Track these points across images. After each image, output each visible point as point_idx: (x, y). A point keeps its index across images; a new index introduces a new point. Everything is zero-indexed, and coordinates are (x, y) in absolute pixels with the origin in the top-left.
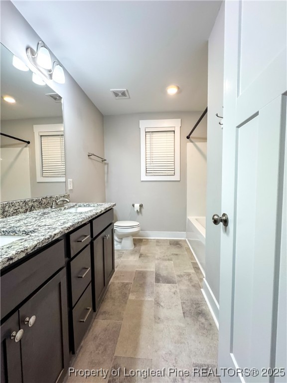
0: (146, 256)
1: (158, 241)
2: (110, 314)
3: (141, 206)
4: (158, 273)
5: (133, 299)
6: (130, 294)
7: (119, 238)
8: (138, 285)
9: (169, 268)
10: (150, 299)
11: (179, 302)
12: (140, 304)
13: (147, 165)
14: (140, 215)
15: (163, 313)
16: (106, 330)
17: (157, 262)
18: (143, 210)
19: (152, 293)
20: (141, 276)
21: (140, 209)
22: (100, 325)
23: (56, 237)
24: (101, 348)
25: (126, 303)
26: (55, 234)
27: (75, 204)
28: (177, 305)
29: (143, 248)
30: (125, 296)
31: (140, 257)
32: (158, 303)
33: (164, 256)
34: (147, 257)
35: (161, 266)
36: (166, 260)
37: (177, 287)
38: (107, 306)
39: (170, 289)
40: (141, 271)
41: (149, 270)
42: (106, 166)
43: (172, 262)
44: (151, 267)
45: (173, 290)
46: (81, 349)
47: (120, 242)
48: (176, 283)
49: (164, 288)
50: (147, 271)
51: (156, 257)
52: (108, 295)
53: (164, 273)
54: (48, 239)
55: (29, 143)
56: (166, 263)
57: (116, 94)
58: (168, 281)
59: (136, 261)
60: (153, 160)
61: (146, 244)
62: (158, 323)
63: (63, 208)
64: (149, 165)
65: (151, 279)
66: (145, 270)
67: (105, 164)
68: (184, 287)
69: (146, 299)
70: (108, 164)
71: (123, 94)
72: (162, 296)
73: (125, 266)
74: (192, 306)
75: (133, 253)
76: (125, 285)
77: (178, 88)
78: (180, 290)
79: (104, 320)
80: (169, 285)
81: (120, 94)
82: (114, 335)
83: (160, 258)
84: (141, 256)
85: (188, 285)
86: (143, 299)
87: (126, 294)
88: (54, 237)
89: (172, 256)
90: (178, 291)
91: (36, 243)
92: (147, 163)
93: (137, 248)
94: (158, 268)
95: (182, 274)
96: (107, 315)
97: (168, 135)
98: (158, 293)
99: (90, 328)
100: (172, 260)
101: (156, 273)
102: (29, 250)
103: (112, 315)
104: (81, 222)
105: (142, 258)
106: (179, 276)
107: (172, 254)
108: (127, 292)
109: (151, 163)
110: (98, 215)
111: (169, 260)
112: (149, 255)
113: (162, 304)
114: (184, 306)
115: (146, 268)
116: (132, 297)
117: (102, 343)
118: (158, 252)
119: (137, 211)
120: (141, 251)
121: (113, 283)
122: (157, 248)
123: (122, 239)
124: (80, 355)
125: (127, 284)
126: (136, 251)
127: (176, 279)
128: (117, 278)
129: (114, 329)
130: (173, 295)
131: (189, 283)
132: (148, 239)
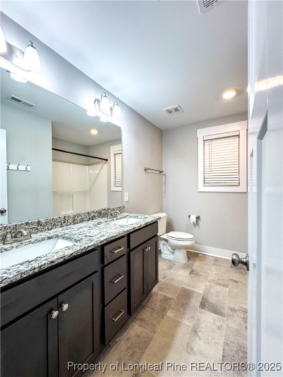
0: (197, 274)
1: (217, 260)
2: (146, 322)
3: (198, 218)
4: (205, 297)
5: (171, 316)
6: (169, 311)
7: (172, 249)
8: (180, 304)
9: (221, 295)
10: (188, 323)
11: (222, 341)
12: (176, 324)
13: (205, 175)
14: (197, 227)
15: (199, 345)
16: (138, 336)
17: (208, 284)
18: (200, 223)
19: (193, 317)
20: (186, 295)
21: (197, 222)
22: (135, 329)
23: (90, 248)
24: (130, 351)
25: (163, 318)
26: (89, 246)
27: (127, 214)
28: (217, 343)
29: (197, 264)
30: (164, 310)
31: (190, 273)
32: (195, 332)
33: (219, 279)
34: (199, 275)
35: (212, 291)
36: (220, 284)
37: (224, 321)
38: (145, 314)
39: (215, 320)
40: (187, 289)
41: (196, 290)
42: (164, 177)
43: (228, 289)
44: (200, 289)
45: (218, 324)
46: (115, 344)
47: (174, 253)
48: (224, 317)
49: (208, 318)
50: (194, 292)
51: (209, 278)
52: (149, 304)
53: (213, 299)
54: (83, 249)
55: (107, 160)
56: (219, 288)
57: (170, 112)
58: (216, 310)
59: (185, 277)
60: (212, 170)
61: (201, 260)
62: (189, 353)
63: (115, 219)
64: (208, 175)
65: (195, 302)
66: (192, 289)
67: (163, 175)
68: (233, 325)
69: (184, 322)
70: (166, 175)
71: (176, 110)
72: (202, 325)
73: (173, 279)
74: (237, 352)
75: (185, 267)
76: (166, 300)
77: (237, 91)
78: (228, 326)
79: (139, 326)
80: (216, 315)
81: (173, 111)
82: (143, 344)
83: (213, 281)
84: (192, 272)
85: (241, 325)
86: (180, 321)
87: (166, 308)
88: (87, 248)
89: (230, 282)
90: (225, 327)
91: (72, 252)
92: (205, 173)
93: (190, 262)
94: (207, 291)
95: (237, 308)
96: (143, 323)
97: (230, 140)
98: (199, 320)
99: (127, 329)
100: (227, 287)
101: (203, 297)
102: (66, 257)
103: (147, 324)
104: (115, 236)
105: (193, 275)
106: (231, 309)
107: (230, 279)
108: (167, 307)
109: (210, 172)
110: (136, 229)
111: (223, 285)
112: (201, 273)
113: (200, 334)
114: (227, 348)
115: (194, 287)
116: (170, 314)
117: (132, 348)
118: (213, 272)
119: (194, 222)
120: (193, 268)
121: (156, 293)
122: (213, 268)
123: (174, 250)
124: (113, 349)
125: (170, 299)
126: (188, 266)
127: (227, 311)
128: (161, 289)
129: (145, 339)
130: (216, 330)
131: (242, 322)
132: (205, 255)
